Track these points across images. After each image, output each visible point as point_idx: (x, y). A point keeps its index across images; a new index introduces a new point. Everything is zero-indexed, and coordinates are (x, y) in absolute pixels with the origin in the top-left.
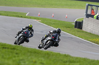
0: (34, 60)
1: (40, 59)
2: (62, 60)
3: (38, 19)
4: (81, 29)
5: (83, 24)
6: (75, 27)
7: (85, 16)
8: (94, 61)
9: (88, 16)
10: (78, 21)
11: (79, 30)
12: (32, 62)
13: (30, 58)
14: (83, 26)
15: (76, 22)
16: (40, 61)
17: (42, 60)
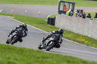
0: (8, 56)
1: (13, 55)
2: (35, 56)
3: (12, 16)
4: (54, 25)
5: (56, 20)
6: (48, 23)
7: (58, 12)
8: (66, 57)
9: (60, 12)
10: (51, 17)
11: (51, 26)
12: (6, 57)
13: (3, 54)
14: (56, 22)
15: (49, 18)
16: (14, 57)
17: (15, 56)
